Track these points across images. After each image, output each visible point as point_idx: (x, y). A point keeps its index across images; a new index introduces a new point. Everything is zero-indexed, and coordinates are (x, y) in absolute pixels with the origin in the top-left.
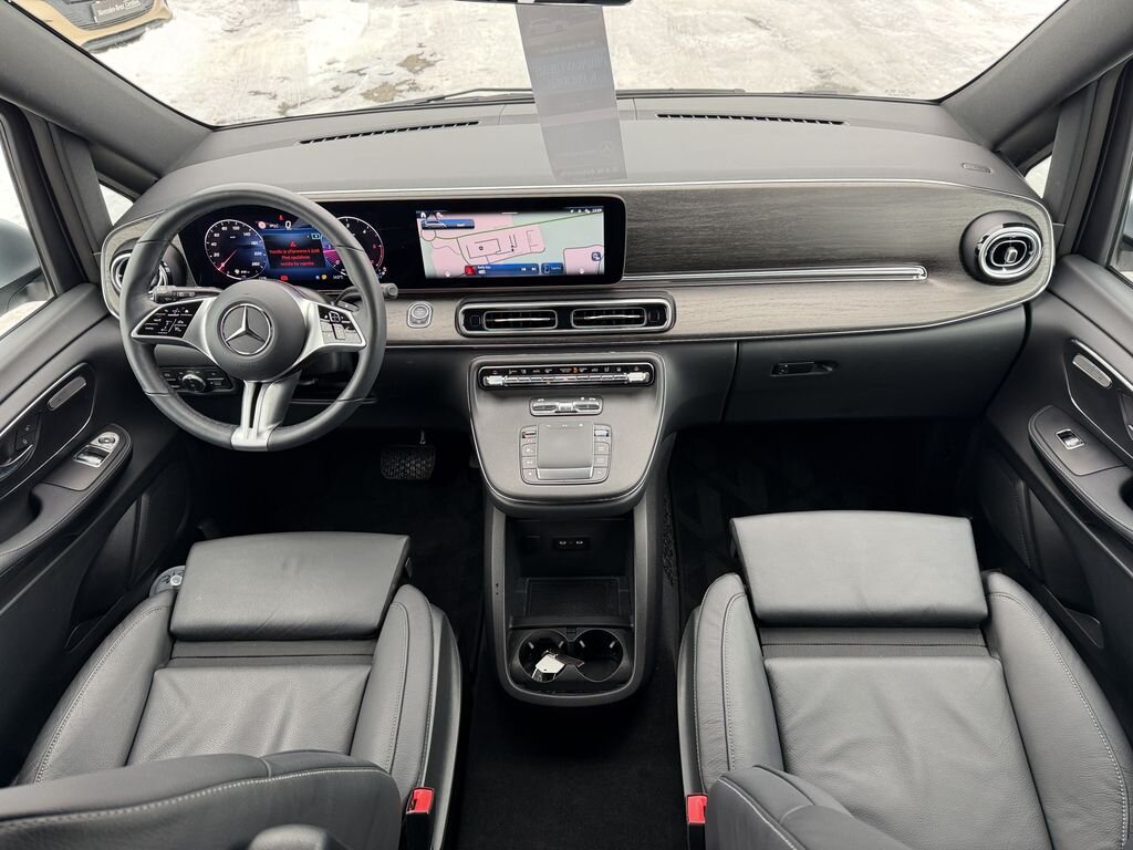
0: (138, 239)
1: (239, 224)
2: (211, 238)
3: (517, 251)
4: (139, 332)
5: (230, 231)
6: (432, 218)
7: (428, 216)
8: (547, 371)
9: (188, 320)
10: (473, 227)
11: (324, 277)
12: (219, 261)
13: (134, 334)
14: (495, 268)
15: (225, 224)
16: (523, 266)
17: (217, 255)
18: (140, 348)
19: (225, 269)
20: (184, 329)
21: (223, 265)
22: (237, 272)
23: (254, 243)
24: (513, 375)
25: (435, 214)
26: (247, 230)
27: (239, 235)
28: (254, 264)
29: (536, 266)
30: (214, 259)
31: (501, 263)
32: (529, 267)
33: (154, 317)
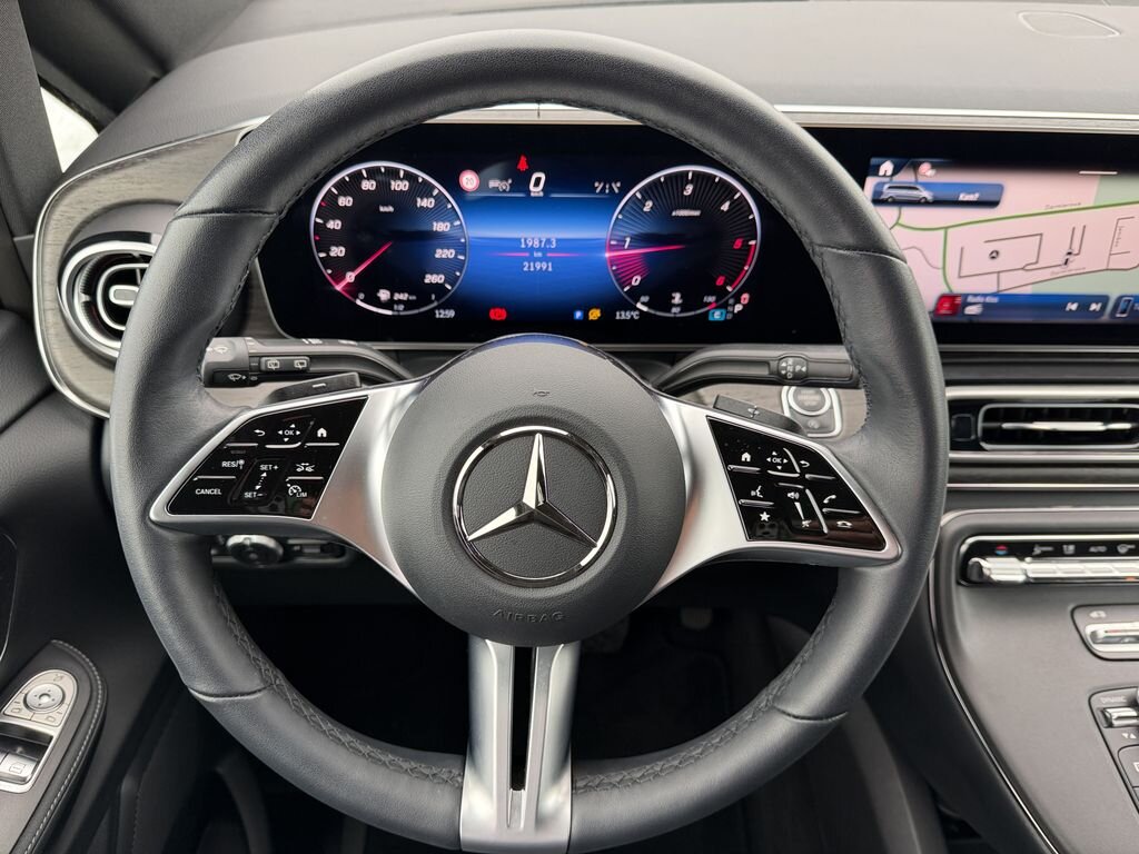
0: (178, 204)
1: (408, 176)
2: (330, 208)
3: (1076, 263)
4: (176, 506)
5: (384, 193)
6: (906, 177)
7: (896, 171)
8: (1122, 549)
9: (325, 461)
10: (994, 204)
11: (595, 314)
12: (340, 267)
13: (157, 511)
14: (1007, 301)
15: (373, 173)
16: (1073, 298)
17: (338, 251)
18: (176, 555)
19: (354, 289)
20: (315, 489)
21: (350, 277)
22: (384, 295)
23: (440, 227)
24: (1044, 556)
25: (915, 167)
26: (426, 190)
27: (404, 202)
28: (430, 279)
29: (1103, 299)
30: (328, 261)
31: (1028, 290)
32: (1085, 301)
33: (220, 453)
